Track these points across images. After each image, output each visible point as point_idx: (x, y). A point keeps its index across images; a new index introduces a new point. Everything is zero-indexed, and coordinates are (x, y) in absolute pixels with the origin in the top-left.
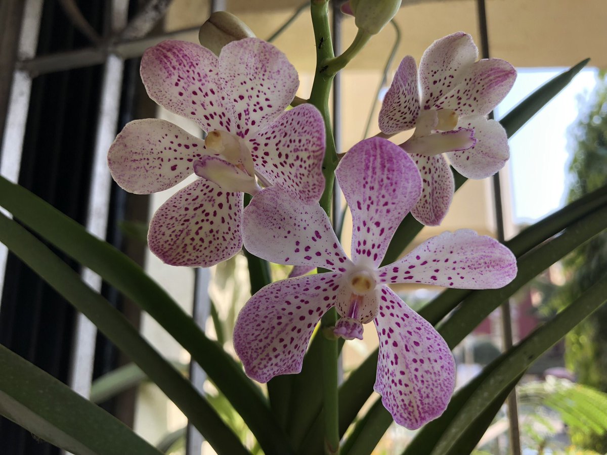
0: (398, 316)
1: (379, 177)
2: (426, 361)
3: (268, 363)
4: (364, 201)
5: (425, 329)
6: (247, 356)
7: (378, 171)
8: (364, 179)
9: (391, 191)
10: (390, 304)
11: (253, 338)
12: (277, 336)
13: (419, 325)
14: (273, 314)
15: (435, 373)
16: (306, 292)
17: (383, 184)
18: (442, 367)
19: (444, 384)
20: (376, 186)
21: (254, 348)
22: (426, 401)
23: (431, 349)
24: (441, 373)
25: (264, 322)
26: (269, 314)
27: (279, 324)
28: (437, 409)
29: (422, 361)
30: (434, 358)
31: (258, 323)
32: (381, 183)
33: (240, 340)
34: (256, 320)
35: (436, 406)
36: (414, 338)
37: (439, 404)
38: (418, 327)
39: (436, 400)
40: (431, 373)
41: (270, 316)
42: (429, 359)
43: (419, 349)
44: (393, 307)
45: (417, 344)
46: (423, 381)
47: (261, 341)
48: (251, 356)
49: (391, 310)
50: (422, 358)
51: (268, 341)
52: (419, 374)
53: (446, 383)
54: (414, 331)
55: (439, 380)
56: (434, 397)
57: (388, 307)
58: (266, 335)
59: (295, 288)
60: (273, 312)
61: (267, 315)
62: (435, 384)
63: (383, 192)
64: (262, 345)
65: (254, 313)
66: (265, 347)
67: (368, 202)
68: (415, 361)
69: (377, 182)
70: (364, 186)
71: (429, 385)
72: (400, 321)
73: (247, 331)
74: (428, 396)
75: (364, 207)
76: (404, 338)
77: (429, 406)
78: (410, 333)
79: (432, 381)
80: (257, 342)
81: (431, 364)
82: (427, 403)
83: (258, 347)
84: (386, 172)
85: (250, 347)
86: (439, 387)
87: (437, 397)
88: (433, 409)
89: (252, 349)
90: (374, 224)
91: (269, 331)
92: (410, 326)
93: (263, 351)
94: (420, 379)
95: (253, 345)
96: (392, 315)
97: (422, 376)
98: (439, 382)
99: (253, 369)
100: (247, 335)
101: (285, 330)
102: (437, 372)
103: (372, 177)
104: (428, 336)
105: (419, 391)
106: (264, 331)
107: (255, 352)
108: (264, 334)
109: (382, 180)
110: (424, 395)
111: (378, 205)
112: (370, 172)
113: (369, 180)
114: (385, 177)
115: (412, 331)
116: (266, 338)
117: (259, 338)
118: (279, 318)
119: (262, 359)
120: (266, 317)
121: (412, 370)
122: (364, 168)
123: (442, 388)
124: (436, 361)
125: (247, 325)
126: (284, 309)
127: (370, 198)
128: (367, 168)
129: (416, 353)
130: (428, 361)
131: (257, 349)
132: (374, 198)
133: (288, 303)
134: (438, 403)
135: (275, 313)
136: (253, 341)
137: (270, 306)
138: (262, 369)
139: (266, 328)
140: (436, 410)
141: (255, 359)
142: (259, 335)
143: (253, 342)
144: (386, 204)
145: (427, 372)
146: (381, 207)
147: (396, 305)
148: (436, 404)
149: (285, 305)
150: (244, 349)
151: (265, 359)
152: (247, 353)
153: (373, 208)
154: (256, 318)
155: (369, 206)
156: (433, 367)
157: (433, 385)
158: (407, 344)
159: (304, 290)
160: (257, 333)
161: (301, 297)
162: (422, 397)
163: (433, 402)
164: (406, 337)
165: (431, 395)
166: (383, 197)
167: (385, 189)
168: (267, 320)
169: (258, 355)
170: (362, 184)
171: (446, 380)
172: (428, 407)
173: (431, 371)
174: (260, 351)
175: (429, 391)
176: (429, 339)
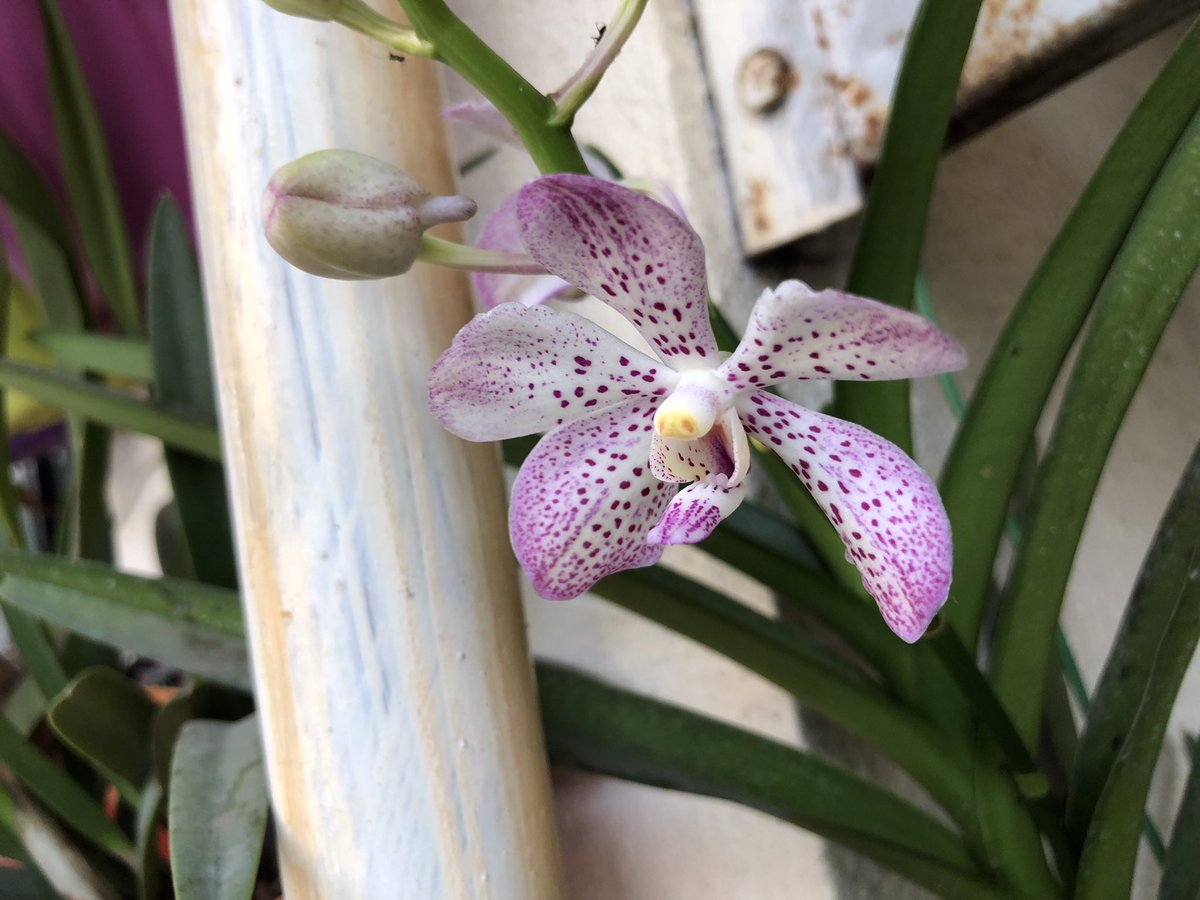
0: (801, 436)
1: (603, 227)
2: (884, 500)
3: (577, 568)
4: (611, 279)
5: (856, 439)
6: (536, 565)
7: (594, 217)
8: (585, 242)
9: (641, 243)
10: (778, 419)
11: (543, 530)
12: (585, 522)
13: (845, 438)
14: (568, 486)
15: (907, 517)
16: (614, 439)
17: (620, 236)
18: (915, 500)
19: (930, 533)
20: (612, 245)
21: (547, 549)
22: (912, 578)
23: (883, 473)
24: (917, 514)
25: (555, 501)
26: (562, 486)
27: (584, 502)
28: (936, 587)
29: (877, 503)
30: (896, 489)
31: (546, 504)
32: (616, 236)
33: (523, 535)
34: (542, 500)
35: (931, 582)
36: (848, 464)
37: (935, 577)
38: (844, 441)
39: (927, 570)
40: (900, 521)
41: (566, 489)
42: (887, 493)
43: (862, 482)
44: (786, 423)
45: (856, 473)
46: (893, 542)
47: (557, 535)
48: (543, 563)
49: (786, 430)
50: (875, 497)
51: (571, 532)
52: (882, 529)
53: (932, 529)
54: (843, 453)
55: (918, 528)
56: (922, 565)
57: (778, 426)
58: (564, 524)
59: (594, 435)
60: (567, 482)
61: (559, 488)
62: (915, 538)
63: (630, 250)
64: (560, 541)
65: (537, 487)
66: (566, 544)
67: (618, 279)
68: (865, 506)
69: (606, 237)
70: (594, 255)
71: (905, 545)
72: (810, 443)
73: (531, 519)
74: (912, 569)
75: (617, 289)
76: (829, 470)
77: (920, 586)
78: (835, 458)
79: (908, 534)
80: (551, 537)
81: (895, 501)
82: (914, 581)
83: (554, 546)
84: (609, 214)
85: (539, 548)
86: (925, 544)
87: (926, 564)
88: (929, 591)
89: (544, 551)
90: (653, 308)
91: (568, 517)
92: (830, 445)
93: (565, 551)
94: (886, 538)
95: (546, 542)
96: (791, 436)
97: (889, 533)
98: (919, 532)
99: (548, 584)
100: (532, 526)
101: (598, 509)
102: (910, 515)
103: (594, 233)
104: (869, 451)
105: (894, 561)
106: (560, 518)
107: (550, 555)
108: (560, 522)
109: (613, 231)
110: (906, 567)
111: (635, 276)
112: (585, 227)
113: (593, 239)
114: (613, 222)
115: (836, 453)
116: (566, 529)
117: (553, 530)
118: (582, 491)
119: (564, 565)
120: (558, 492)
121: (869, 524)
122: (571, 225)
123: (928, 542)
124: (900, 492)
125: (530, 508)
126: (586, 475)
127: (616, 271)
128: (575, 222)
129: (863, 491)
130: (887, 498)
131: (552, 550)
132: (623, 268)
133: (591, 463)
134: (932, 574)
135: (572, 482)
136: (543, 535)
137: (561, 472)
138: (566, 581)
139: (562, 513)
140: (934, 589)
141: (552, 566)
142: (552, 525)
143: (543, 538)
144: (649, 270)
145: (893, 520)
146: (644, 278)
147: (789, 417)
148: (929, 578)
149: (587, 468)
150: (531, 552)
151: (570, 564)
152: (535, 558)
153: (632, 283)
154: (543, 495)
155: (624, 286)
156: (900, 508)
157: (912, 541)
158: (840, 480)
159: (611, 436)
160: (548, 522)
161: (611, 450)
162: (902, 572)
163: (924, 577)
164: (832, 468)
165: (916, 564)
166: (636, 258)
167: (630, 244)
168: (561, 498)
169: (556, 560)
170: (588, 253)
171: (929, 524)
172: (919, 590)
173: (899, 515)
174: (558, 552)
175: (910, 556)
176: (871, 455)
